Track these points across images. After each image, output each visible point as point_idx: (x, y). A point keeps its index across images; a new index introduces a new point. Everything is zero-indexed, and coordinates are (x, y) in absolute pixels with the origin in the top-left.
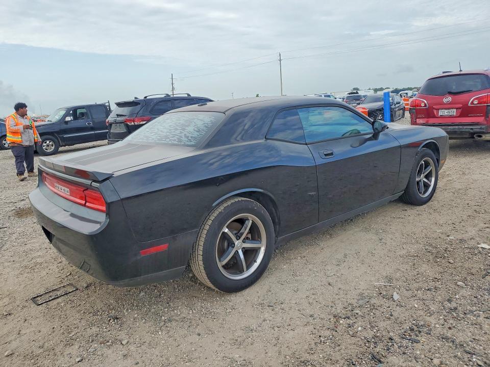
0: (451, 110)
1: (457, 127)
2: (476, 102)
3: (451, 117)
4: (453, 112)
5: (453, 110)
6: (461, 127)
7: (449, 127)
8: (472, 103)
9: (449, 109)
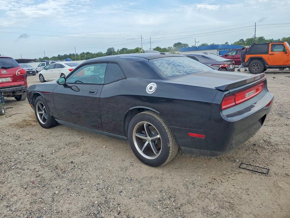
0: (7, 78)
1: (14, 88)
2: (19, 73)
3: (9, 82)
4: (9, 79)
5: (9, 78)
6: (17, 87)
7: (11, 88)
8: (18, 74)
9: (6, 77)
